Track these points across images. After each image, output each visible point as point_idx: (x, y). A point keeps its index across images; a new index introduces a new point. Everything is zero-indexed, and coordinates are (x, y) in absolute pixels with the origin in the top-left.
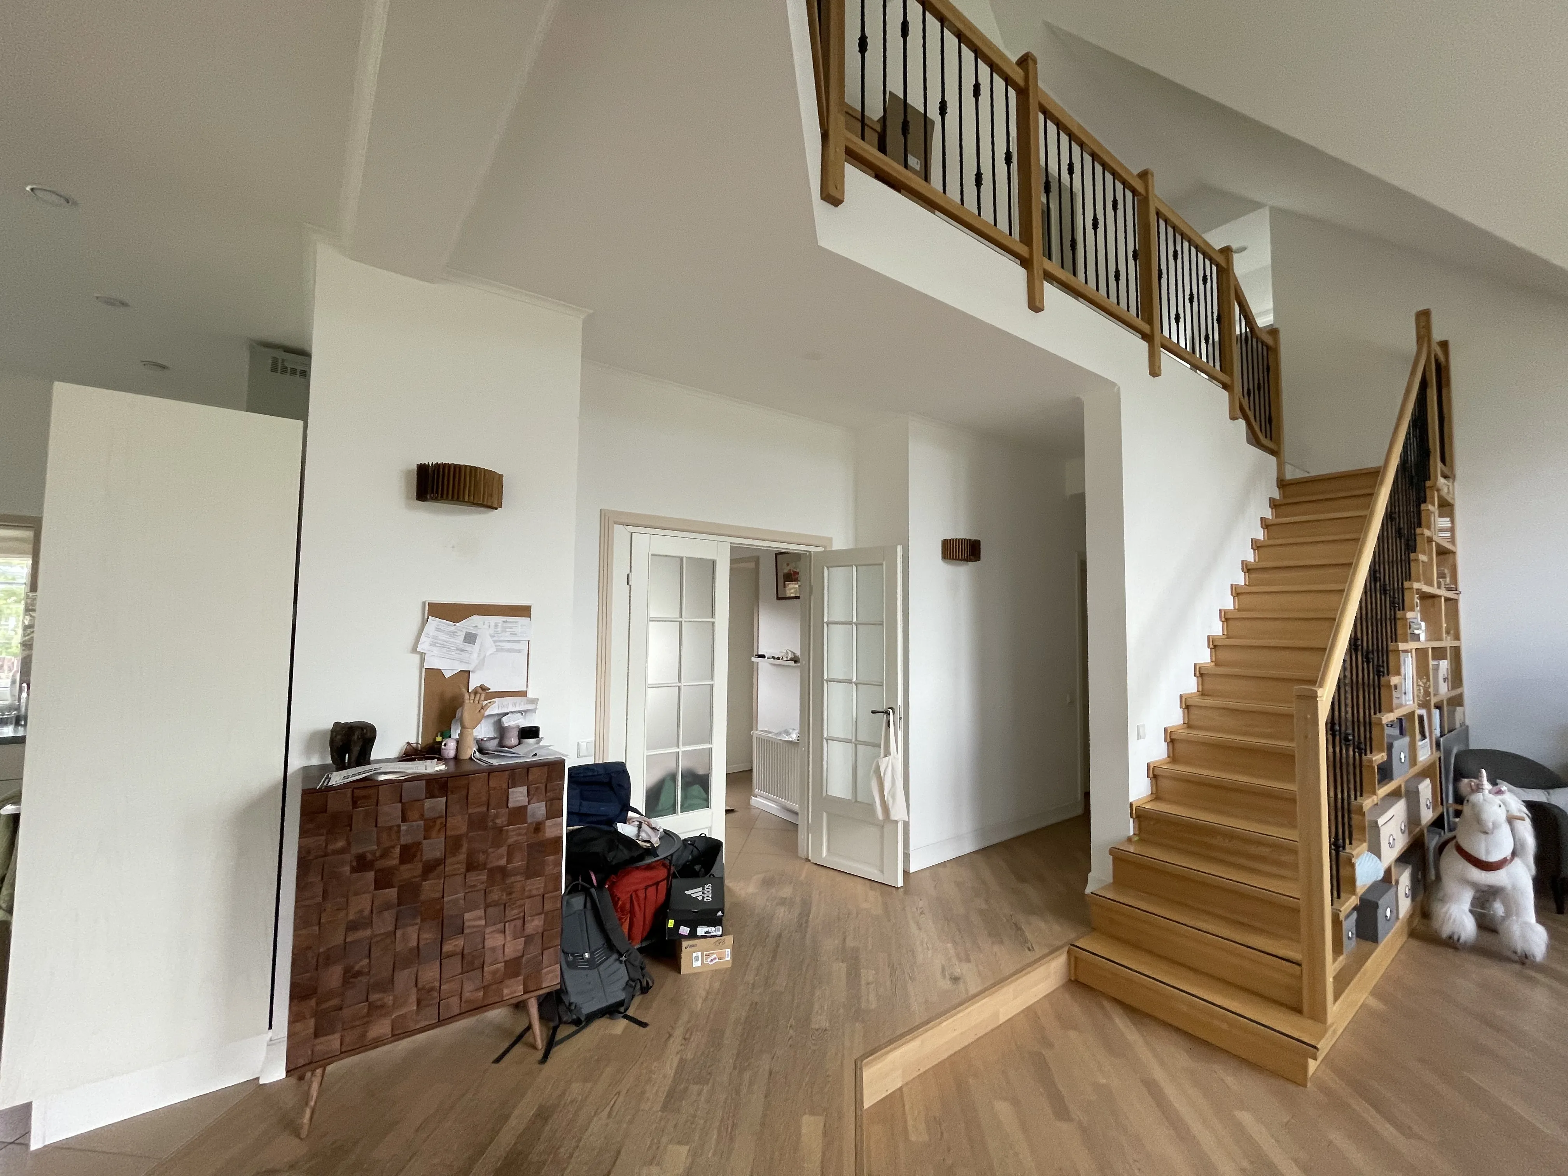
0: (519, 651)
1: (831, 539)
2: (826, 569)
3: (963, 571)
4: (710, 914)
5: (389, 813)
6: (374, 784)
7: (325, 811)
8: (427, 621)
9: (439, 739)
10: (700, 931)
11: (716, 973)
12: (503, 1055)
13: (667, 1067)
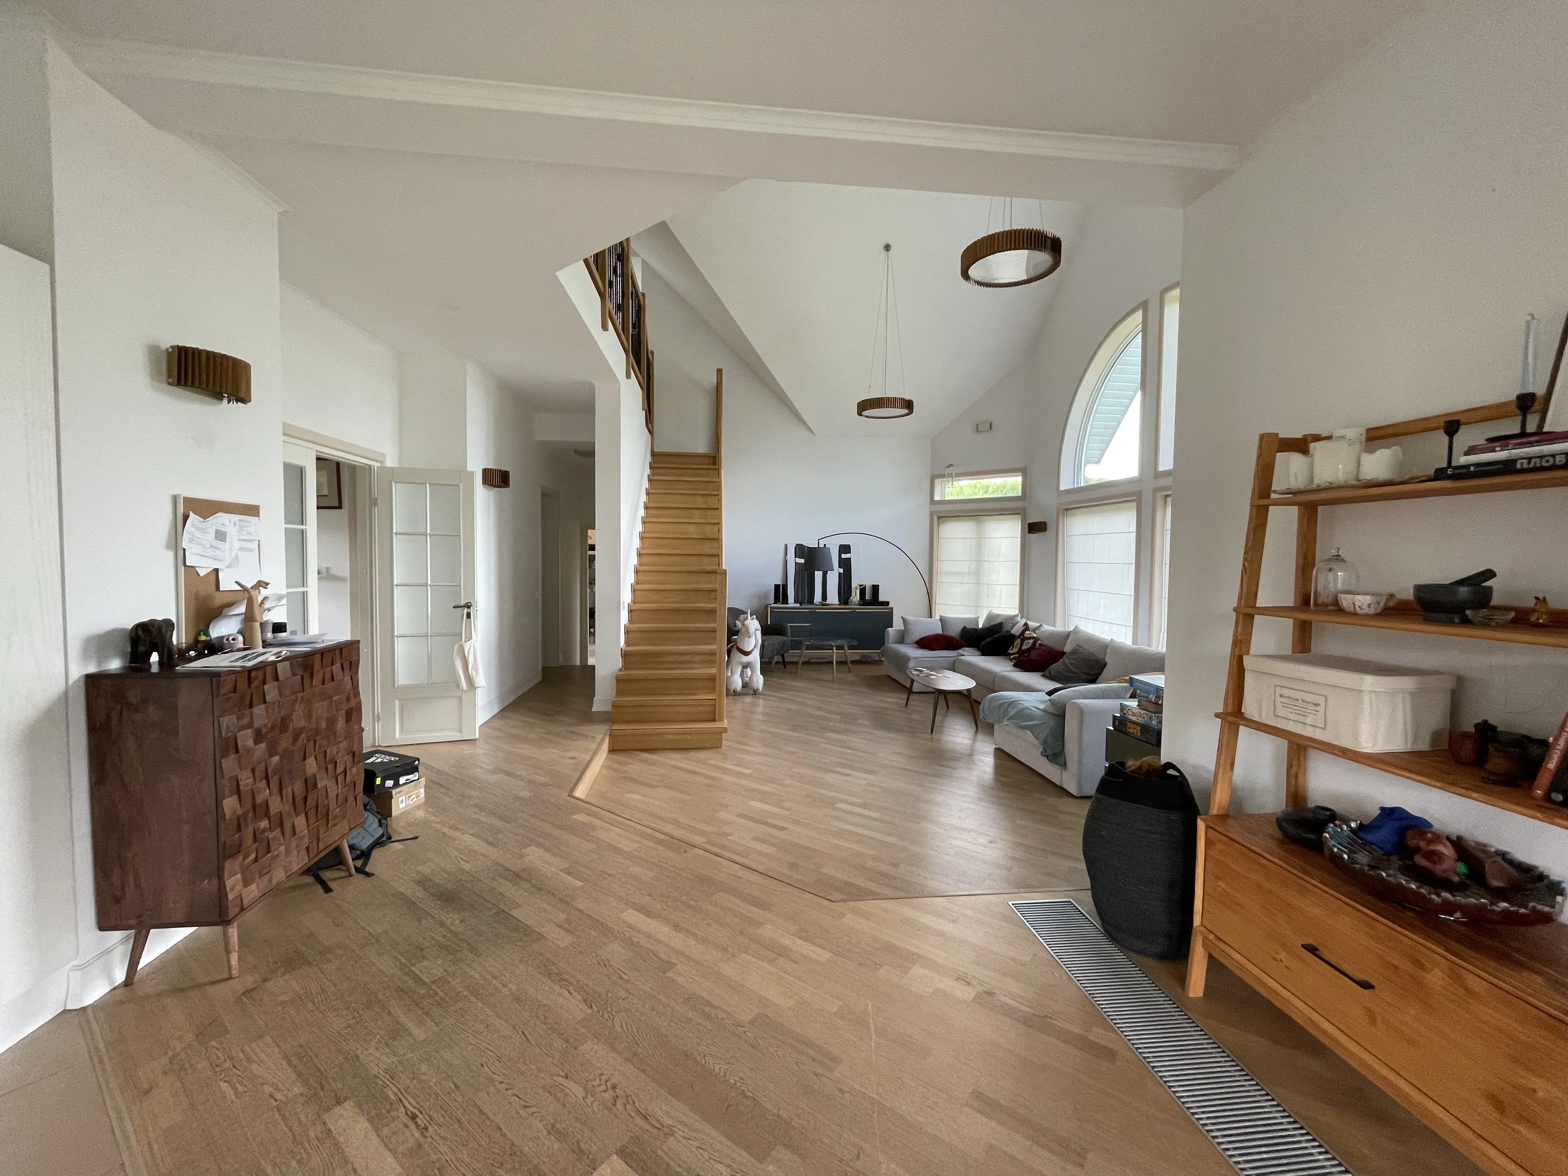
0: (251, 550)
1: (385, 455)
2: (393, 483)
3: (497, 495)
4: (408, 766)
5: (271, 691)
6: (263, 665)
7: (235, 691)
8: (186, 518)
9: (203, 638)
10: (402, 780)
11: (418, 807)
12: (328, 890)
13: (468, 840)
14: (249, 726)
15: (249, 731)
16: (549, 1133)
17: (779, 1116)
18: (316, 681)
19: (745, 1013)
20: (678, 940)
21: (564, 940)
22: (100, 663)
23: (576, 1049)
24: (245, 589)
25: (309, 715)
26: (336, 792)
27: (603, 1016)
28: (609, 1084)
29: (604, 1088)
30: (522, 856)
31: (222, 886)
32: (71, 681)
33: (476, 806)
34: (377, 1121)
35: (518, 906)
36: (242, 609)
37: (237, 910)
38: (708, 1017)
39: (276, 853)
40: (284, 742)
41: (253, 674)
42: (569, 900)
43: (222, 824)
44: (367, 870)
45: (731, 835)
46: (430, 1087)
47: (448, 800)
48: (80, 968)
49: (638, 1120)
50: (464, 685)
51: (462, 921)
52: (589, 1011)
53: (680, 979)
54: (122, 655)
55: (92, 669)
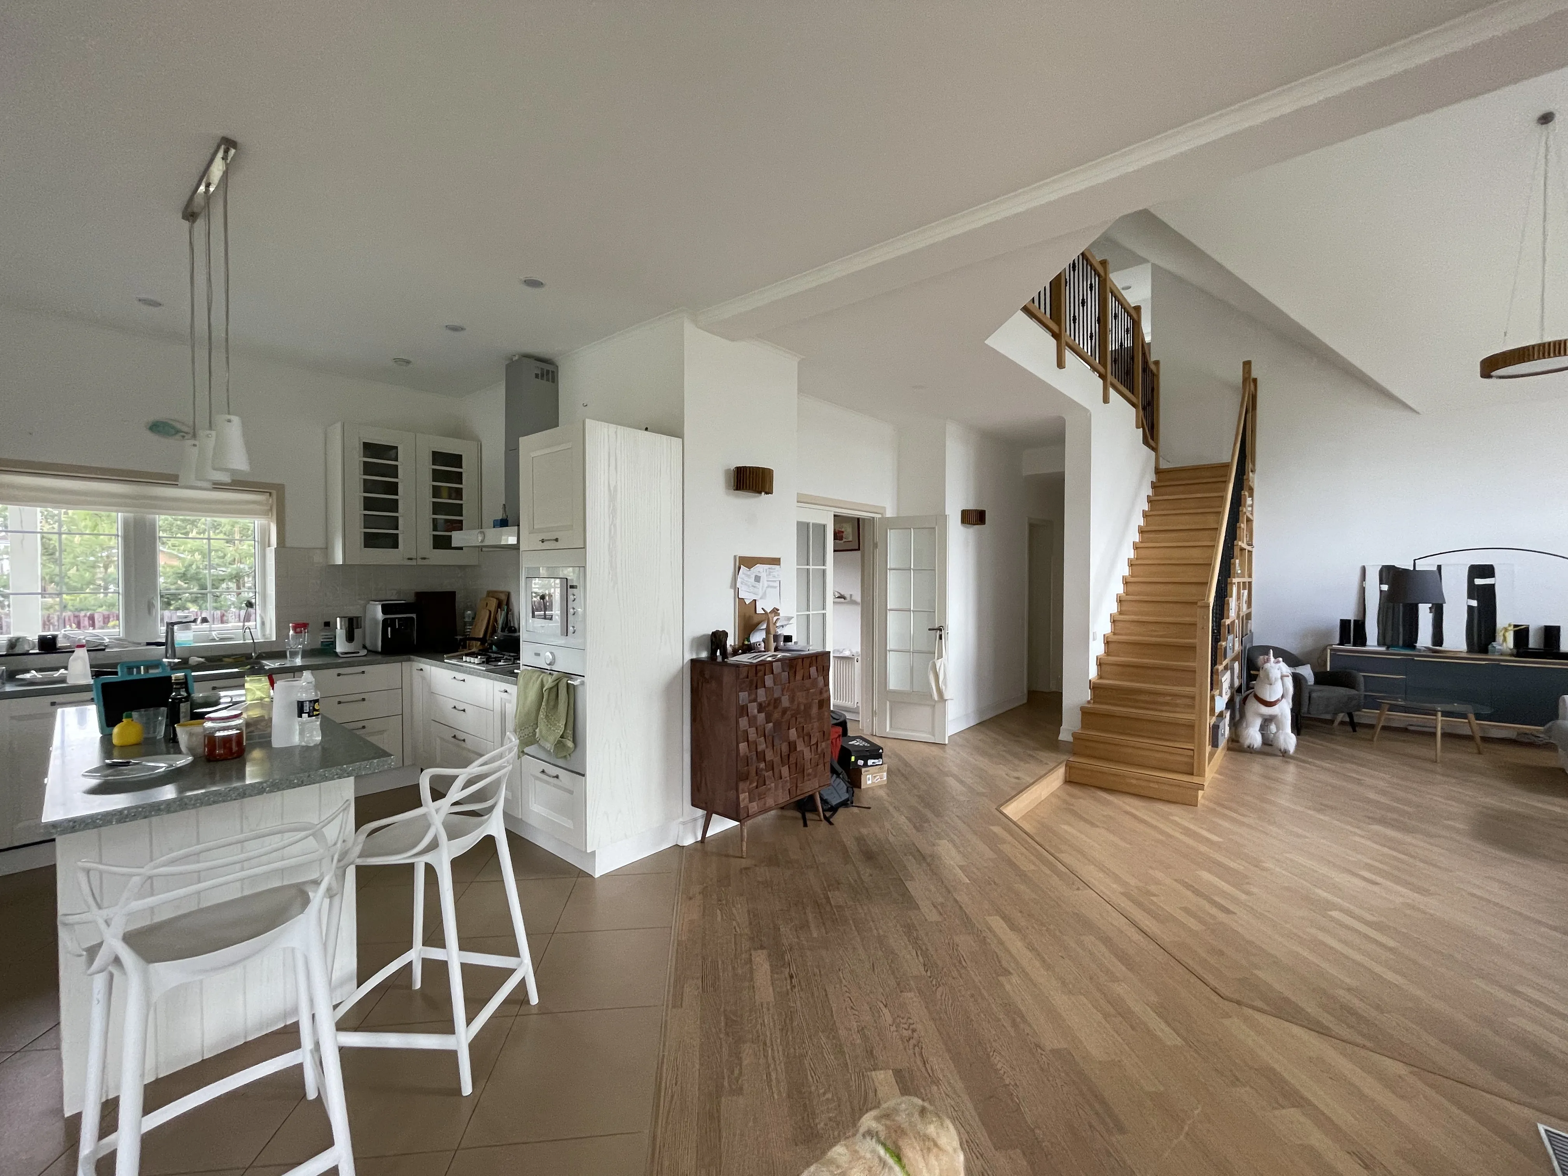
0: (775, 587)
1: (884, 508)
2: (889, 530)
3: (971, 532)
4: (875, 752)
5: (769, 680)
6: (763, 663)
7: (748, 677)
8: (739, 568)
9: (746, 643)
10: (870, 762)
11: (881, 787)
12: (805, 825)
13: (902, 820)
14: (755, 700)
15: (755, 703)
16: (858, 1031)
17: (1033, 1130)
18: (799, 677)
19: (1051, 1041)
20: (1025, 957)
21: (933, 916)
22: (697, 654)
23: (901, 992)
24: (766, 613)
25: (792, 700)
26: (810, 757)
27: (931, 982)
28: (911, 1027)
29: (906, 1026)
30: (934, 845)
31: (738, 798)
32: (685, 661)
33: (919, 797)
34: (774, 969)
35: (912, 879)
36: (764, 626)
37: (745, 815)
38: (1014, 1024)
39: (769, 787)
40: (776, 715)
41: (759, 668)
42: (951, 889)
43: (739, 759)
44: (831, 820)
45: (1155, 895)
46: (807, 966)
47: (903, 786)
48: (684, 823)
49: (919, 1063)
50: (936, 696)
51: (871, 875)
52: (924, 973)
53: (1008, 987)
54: (707, 650)
55: (694, 657)
